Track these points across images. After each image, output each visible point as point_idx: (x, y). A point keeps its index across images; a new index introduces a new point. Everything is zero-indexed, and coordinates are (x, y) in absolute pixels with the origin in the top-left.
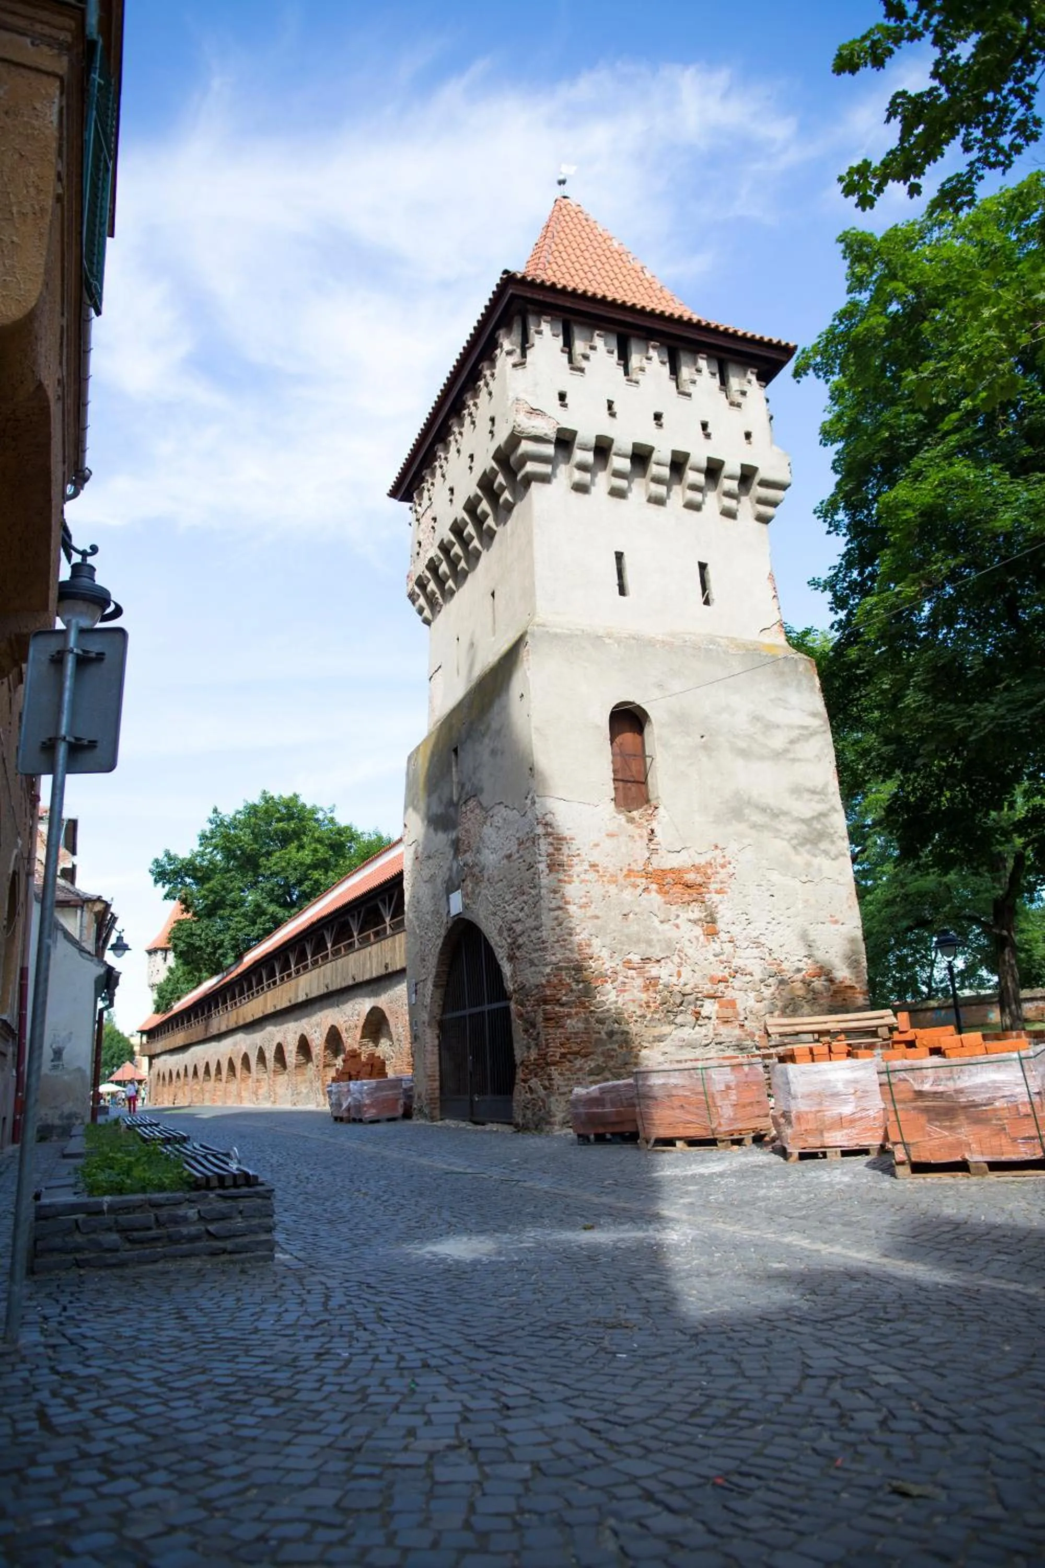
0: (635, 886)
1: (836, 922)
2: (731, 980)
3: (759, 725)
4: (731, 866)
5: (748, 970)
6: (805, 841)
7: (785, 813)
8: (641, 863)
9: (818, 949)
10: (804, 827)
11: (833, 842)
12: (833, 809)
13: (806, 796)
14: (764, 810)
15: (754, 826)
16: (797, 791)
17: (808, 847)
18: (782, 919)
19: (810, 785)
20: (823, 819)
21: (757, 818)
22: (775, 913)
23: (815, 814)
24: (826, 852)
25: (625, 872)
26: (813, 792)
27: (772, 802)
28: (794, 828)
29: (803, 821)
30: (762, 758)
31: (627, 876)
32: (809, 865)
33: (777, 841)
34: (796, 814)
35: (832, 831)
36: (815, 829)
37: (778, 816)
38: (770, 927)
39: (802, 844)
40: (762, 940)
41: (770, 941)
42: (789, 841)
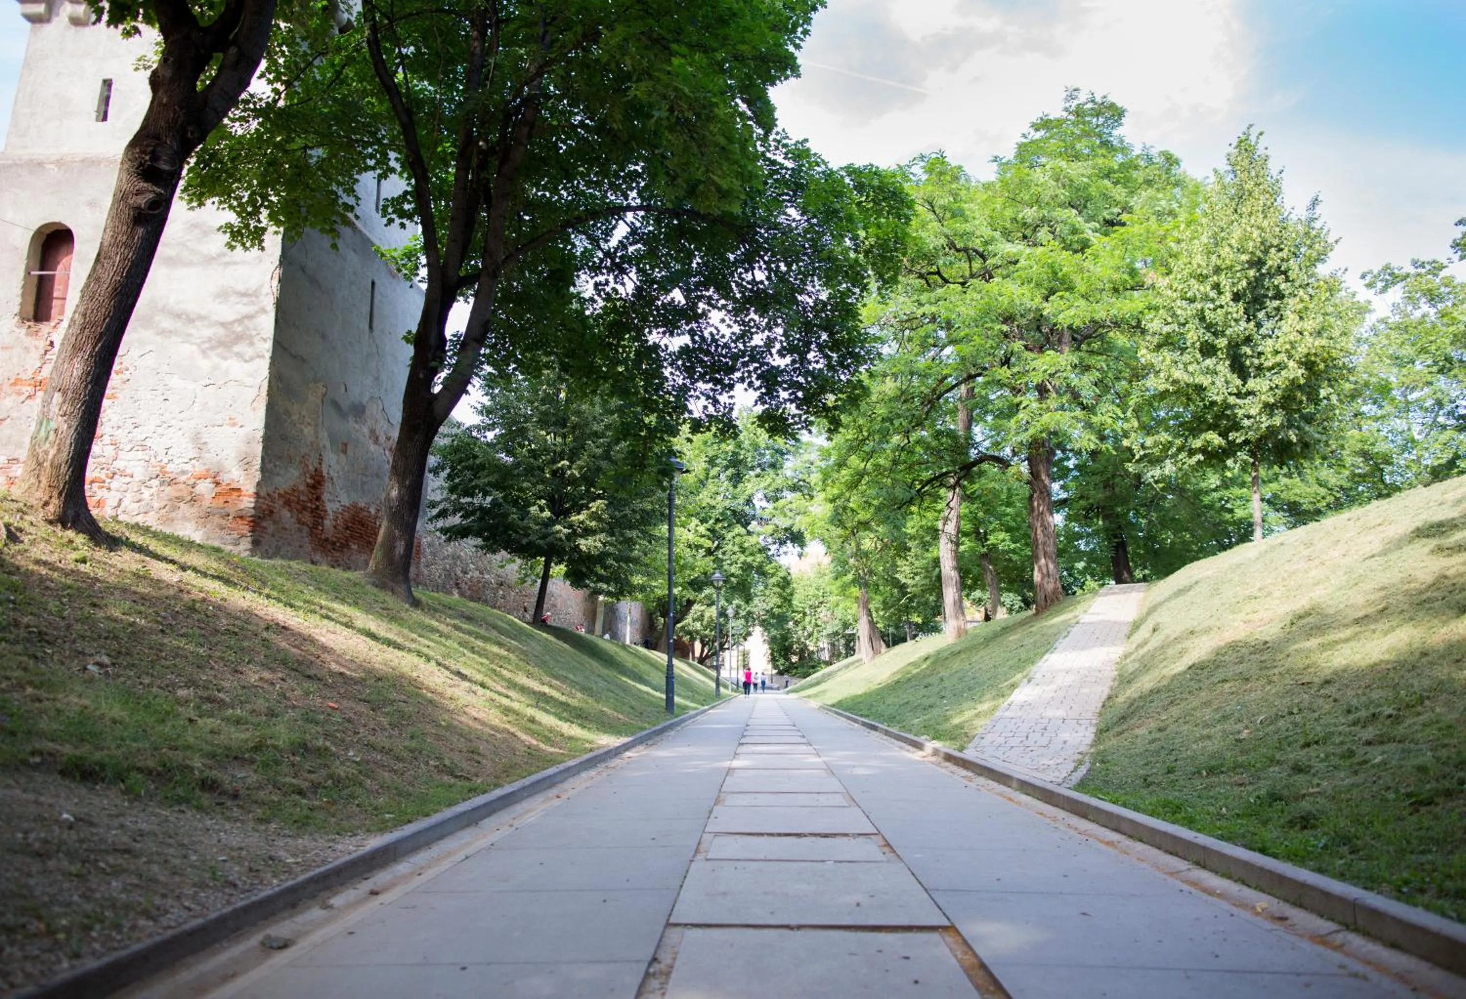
0: (20, 394)
1: (234, 425)
2: (108, 481)
3: (197, 231)
4: (127, 373)
5: (128, 471)
6: (221, 344)
7: (201, 318)
8: (30, 374)
9: (209, 451)
10: (221, 331)
11: (252, 344)
12: (264, 311)
13: (233, 299)
14: (178, 316)
15: (162, 333)
16: (223, 295)
17: (220, 350)
18: (173, 422)
19: (241, 287)
20: (246, 322)
21: (167, 323)
22: (167, 416)
23: (239, 317)
24: (239, 355)
25: (12, 381)
26: (244, 295)
27: (192, 308)
28: (208, 332)
29: (222, 324)
30: (191, 264)
31: (14, 384)
32: (215, 368)
33: (187, 346)
34: (215, 318)
35: (254, 333)
36: (234, 332)
37: (193, 321)
38: (160, 430)
39: (212, 348)
40: (148, 443)
41: (157, 445)
42: (199, 345)
